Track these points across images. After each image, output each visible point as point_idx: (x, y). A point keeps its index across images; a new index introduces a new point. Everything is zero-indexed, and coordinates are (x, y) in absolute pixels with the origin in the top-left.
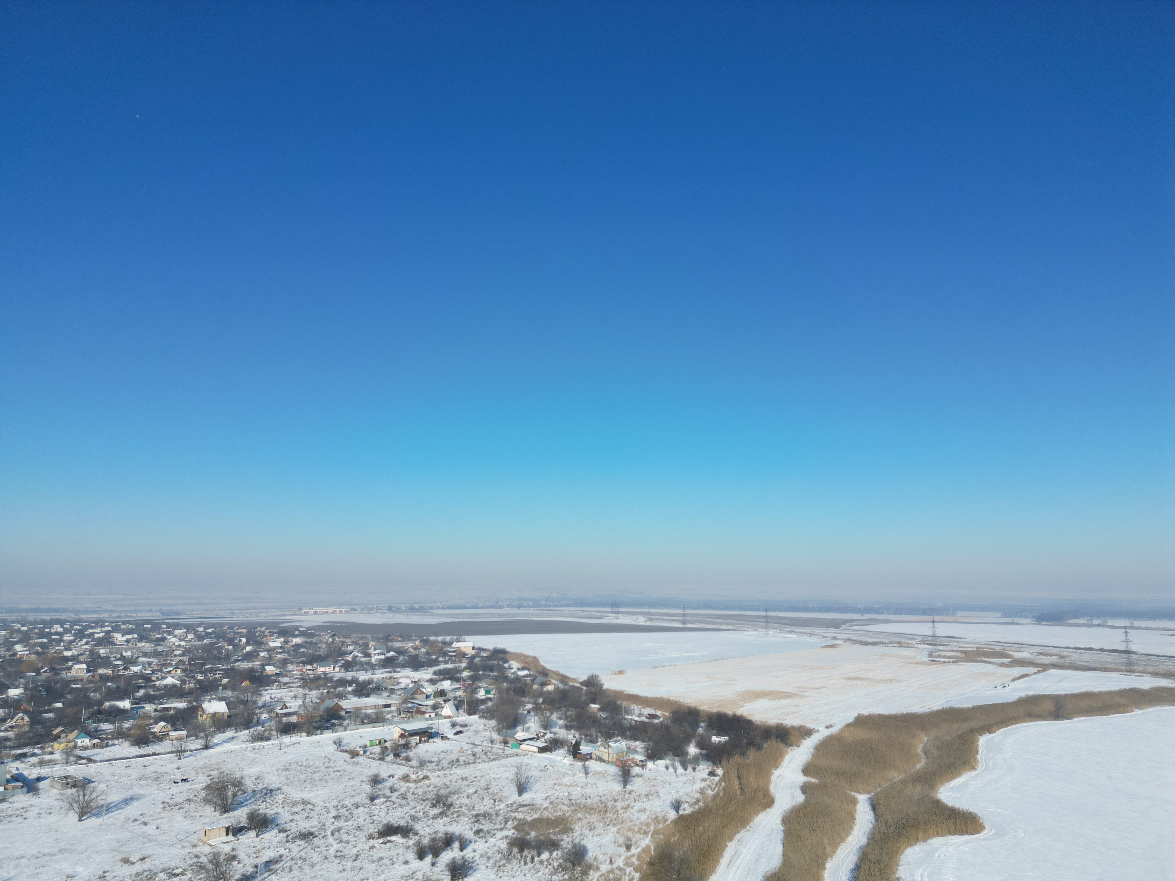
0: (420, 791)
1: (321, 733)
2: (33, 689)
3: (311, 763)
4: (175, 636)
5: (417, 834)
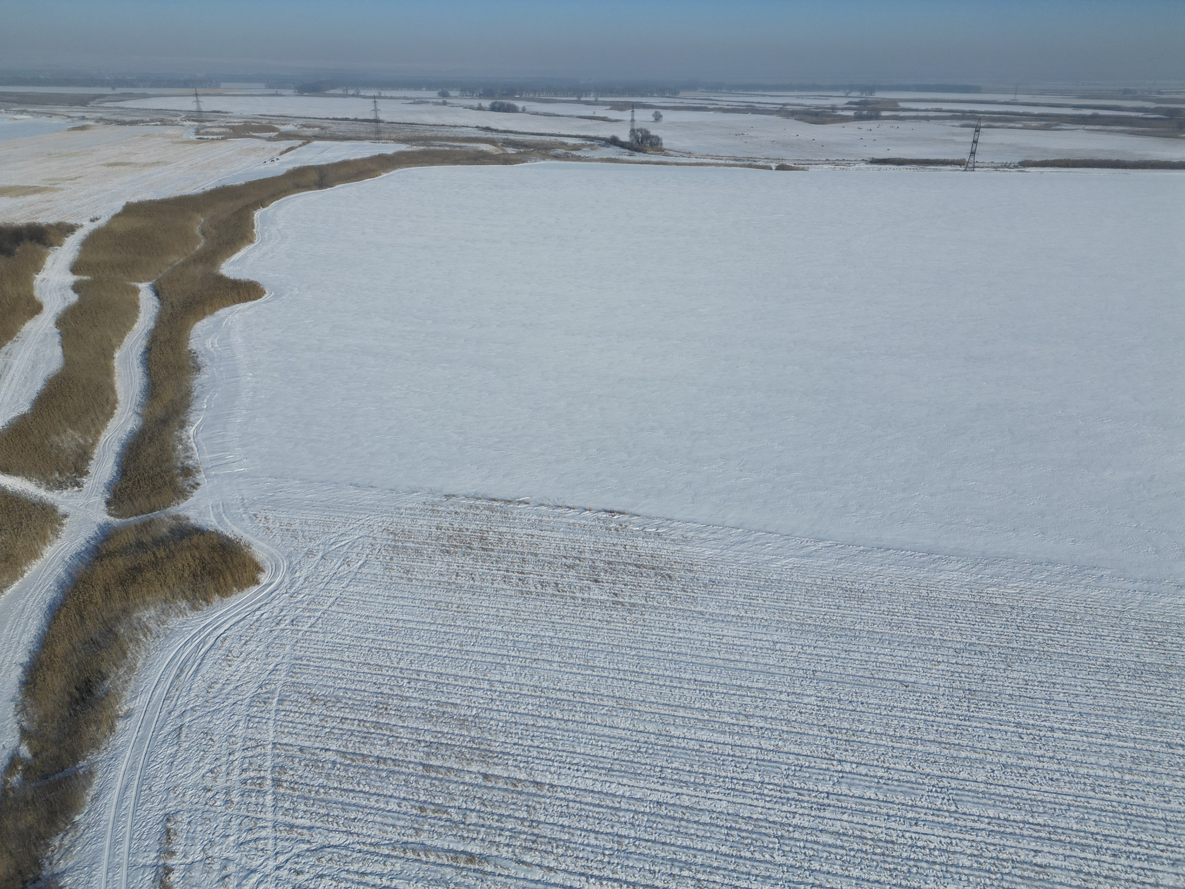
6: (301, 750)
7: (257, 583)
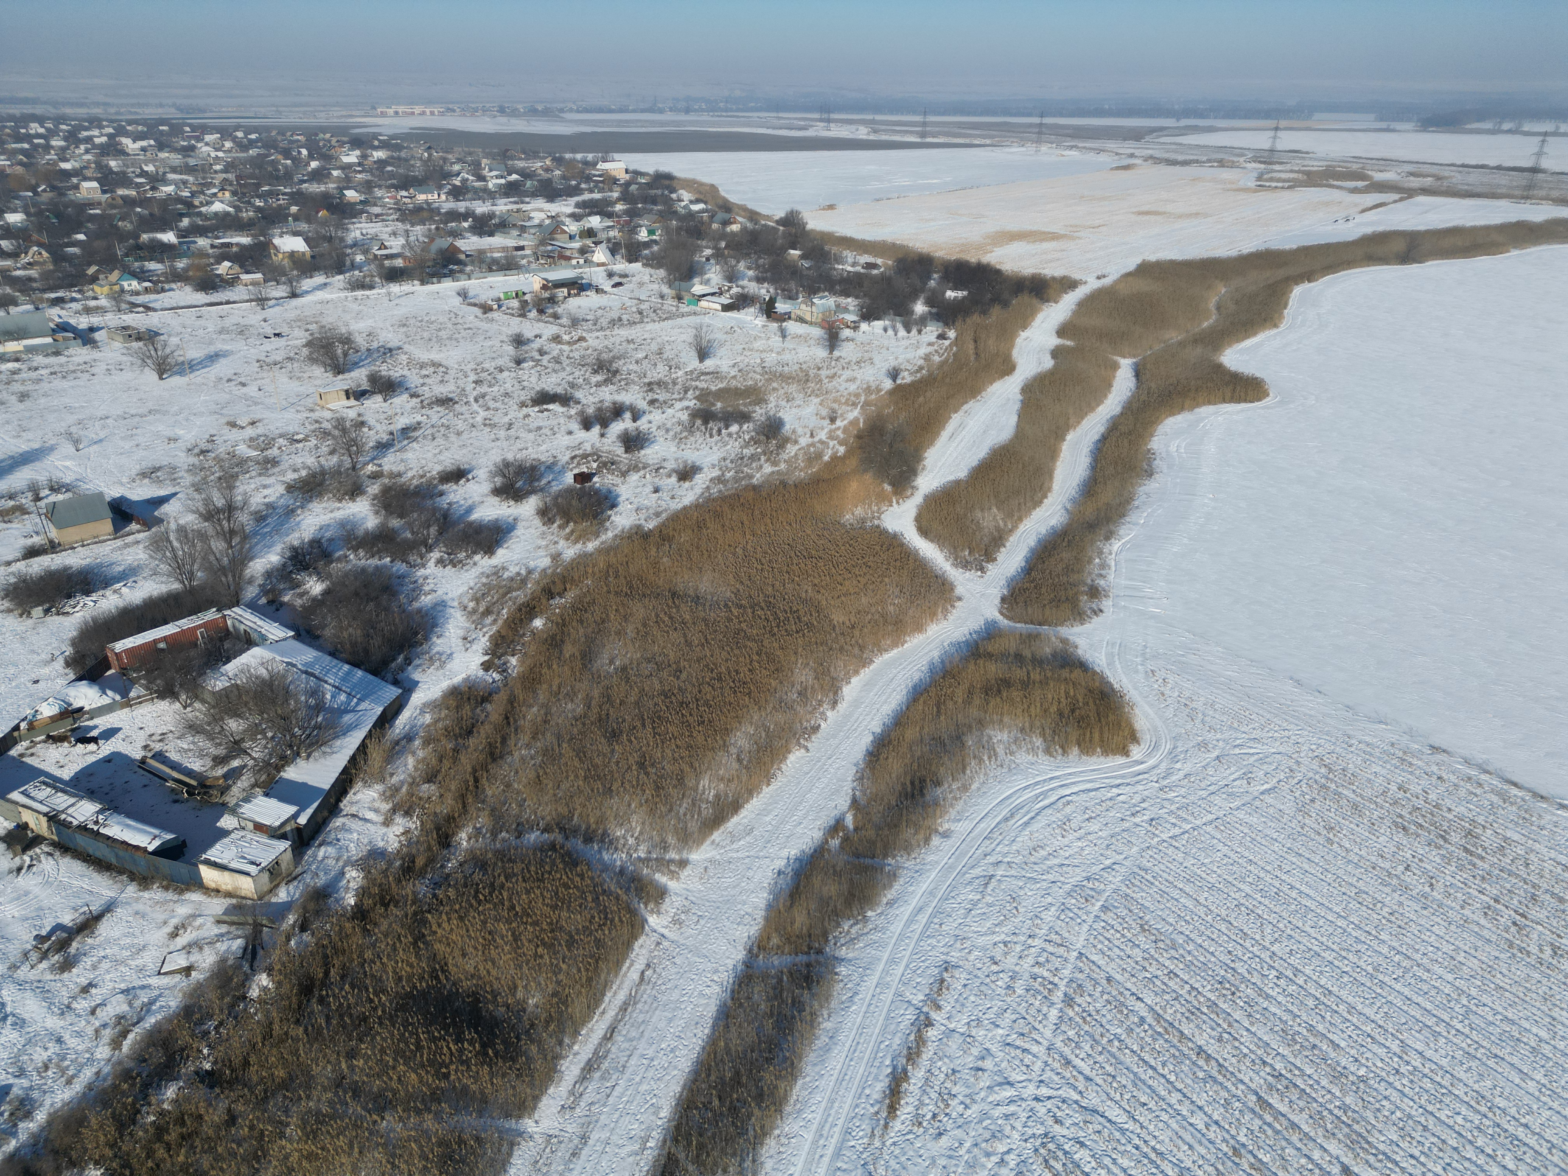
0: (576, 355)
1: (439, 282)
2: (35, 215)
3: (433, 319)
4: (207, 144)
5: (579, 403)
6: (1109, 980)
7: (1126, 754)
